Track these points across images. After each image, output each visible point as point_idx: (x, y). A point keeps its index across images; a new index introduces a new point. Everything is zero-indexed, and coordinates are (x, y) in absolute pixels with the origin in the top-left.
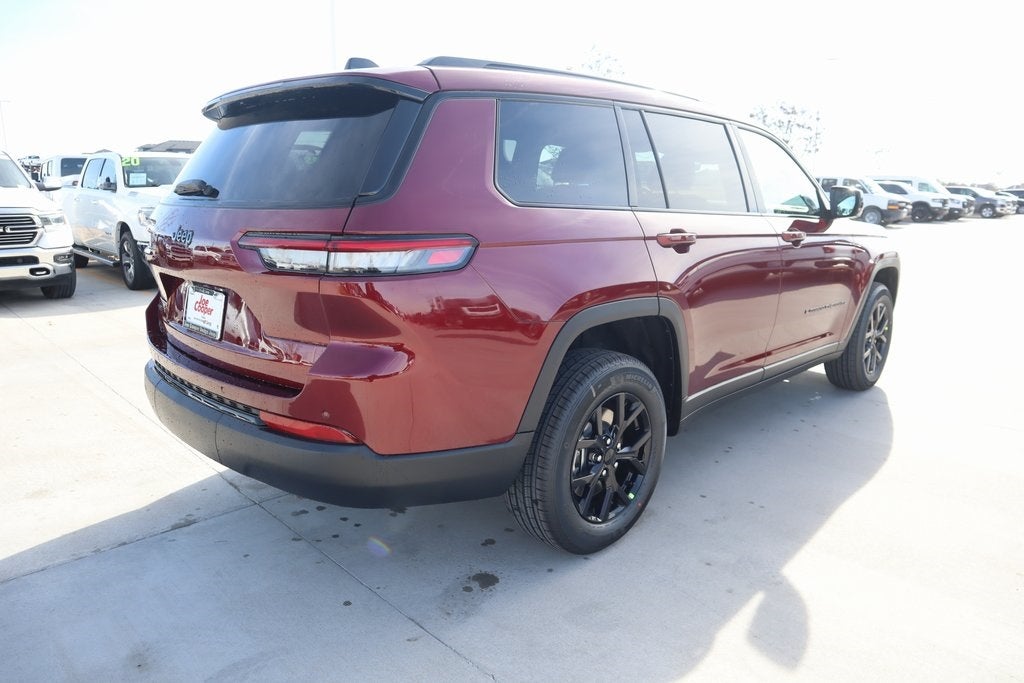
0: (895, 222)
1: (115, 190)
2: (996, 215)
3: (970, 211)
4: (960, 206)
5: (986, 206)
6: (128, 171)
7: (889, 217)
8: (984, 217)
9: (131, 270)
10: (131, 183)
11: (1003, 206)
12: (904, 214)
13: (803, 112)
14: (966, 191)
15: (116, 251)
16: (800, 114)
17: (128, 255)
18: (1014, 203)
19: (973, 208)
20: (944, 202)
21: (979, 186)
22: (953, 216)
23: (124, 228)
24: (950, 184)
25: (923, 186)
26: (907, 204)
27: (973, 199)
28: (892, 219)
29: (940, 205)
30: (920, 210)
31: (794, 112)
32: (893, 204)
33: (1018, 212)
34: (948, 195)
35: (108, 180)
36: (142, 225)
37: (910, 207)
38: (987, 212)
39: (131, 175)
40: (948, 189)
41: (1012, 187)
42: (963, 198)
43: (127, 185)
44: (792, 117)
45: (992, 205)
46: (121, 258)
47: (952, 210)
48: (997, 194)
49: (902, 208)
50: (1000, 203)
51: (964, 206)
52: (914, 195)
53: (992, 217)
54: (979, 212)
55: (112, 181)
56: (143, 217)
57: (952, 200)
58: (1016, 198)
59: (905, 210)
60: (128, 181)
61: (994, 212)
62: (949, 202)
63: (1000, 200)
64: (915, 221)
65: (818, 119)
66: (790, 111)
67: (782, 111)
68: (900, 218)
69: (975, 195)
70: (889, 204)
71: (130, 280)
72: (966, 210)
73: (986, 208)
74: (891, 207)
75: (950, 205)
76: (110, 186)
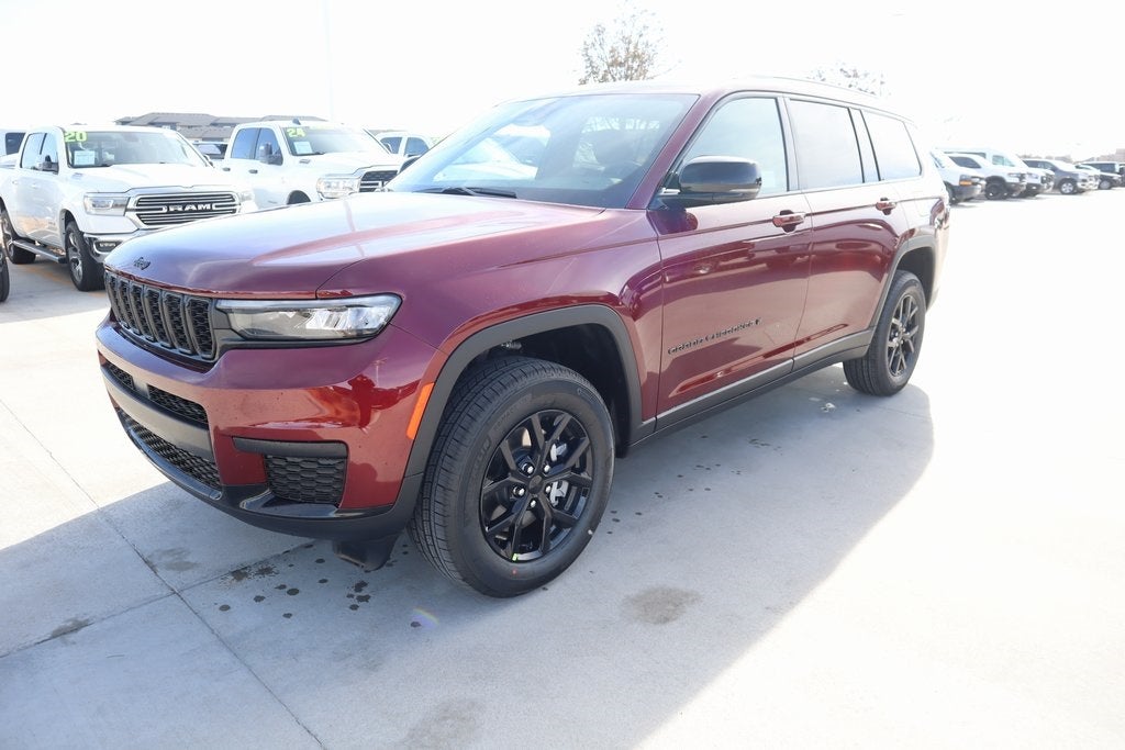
0: (967, 200)
1: (56, 172)
2: (1077, 191)
3: (1048, 187)
4: (1038, 181)
5: (1065, 181)
6: (72, 147)
7: (961, 194)
8: (1063, 193)
9: (79, 268)
10: (76, 163)
11: (1084, 181)
12: (978, 190)
13: (866, 75)
14: (1044, 165)
15: (62, 244)
16: (862, 77)
17: (75, 250)
18: (1096, 177)
19: (1052, 184)
20: (1022, 177)
21: (1057, 159)
22: (1030, 192)
23: (68, 217)
24: (1025, 157)
25: (998, 159)
26: (981, 179)
27: (1052, 173)
28: (965, 197)
29: (1017, 180)
30: (995, 186)
31: (856, 75)
32: (965, 180)
33: (1100, 188)
34: (1025, 169)
35: (48, 159)
36: (88, 213)
37: (984, 183)
38: (1067, 187)
39: (76, 153)
40: (1025, 162)
41: (1092, 159)
42: (1041, 172)
43: (72, 165)
44: (853, 80)
45: (1072, 180)
46: (67, 252)
47: (1029, 186)
48: (1077, 167)
49: (976, 184)
50: (1081, 177)
51: (1043, 181)
52: (988, 169)
53: (1072, 193)
54: (1058, 187)
55: (53, 160)
56: (89, 204)
57: (1030, 174)
58: (1098, 172)
59: (979, 186)
60: (73, 160)
61: (1075, 187)
62: (1027, 176)
63: (1082, 174)
64: (988, 198)
65: (882, 83)
66: (851, 73)
67: (842, 75)
68: (974, 195)
69: (1054, 169)
70: (961, 180)
71: (79, 280)
72: (1045, 185)
73: (1067, 184)
74: (962, 183)
75: (1028, 180)
76: (50, 166)
